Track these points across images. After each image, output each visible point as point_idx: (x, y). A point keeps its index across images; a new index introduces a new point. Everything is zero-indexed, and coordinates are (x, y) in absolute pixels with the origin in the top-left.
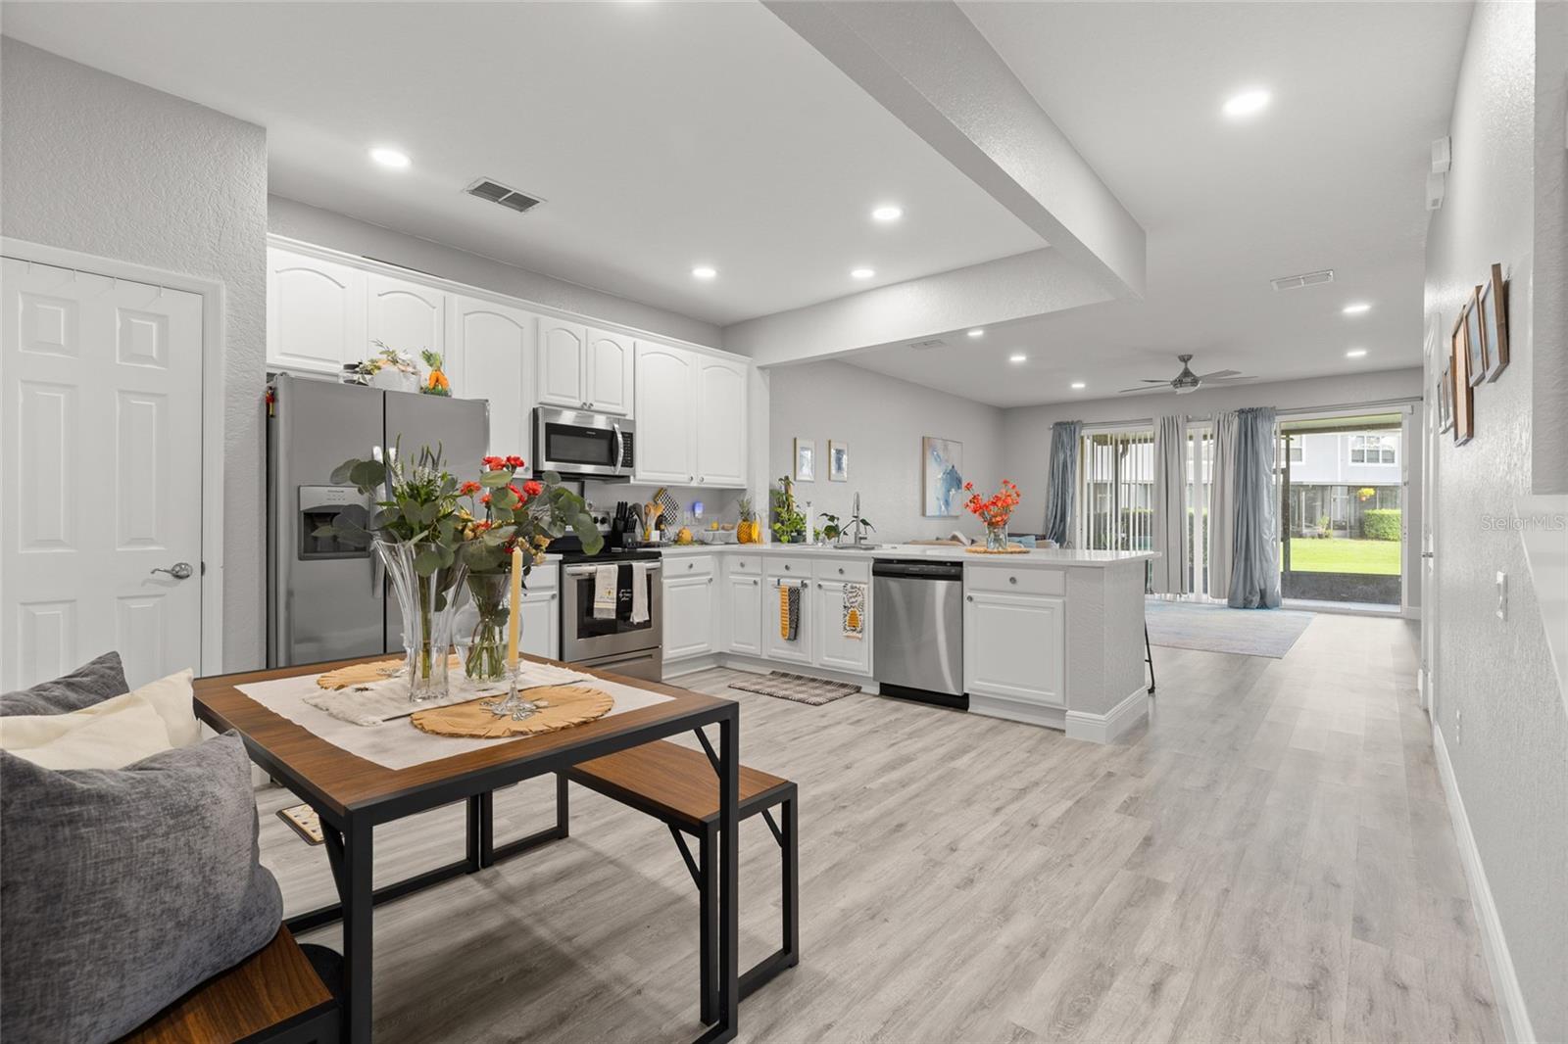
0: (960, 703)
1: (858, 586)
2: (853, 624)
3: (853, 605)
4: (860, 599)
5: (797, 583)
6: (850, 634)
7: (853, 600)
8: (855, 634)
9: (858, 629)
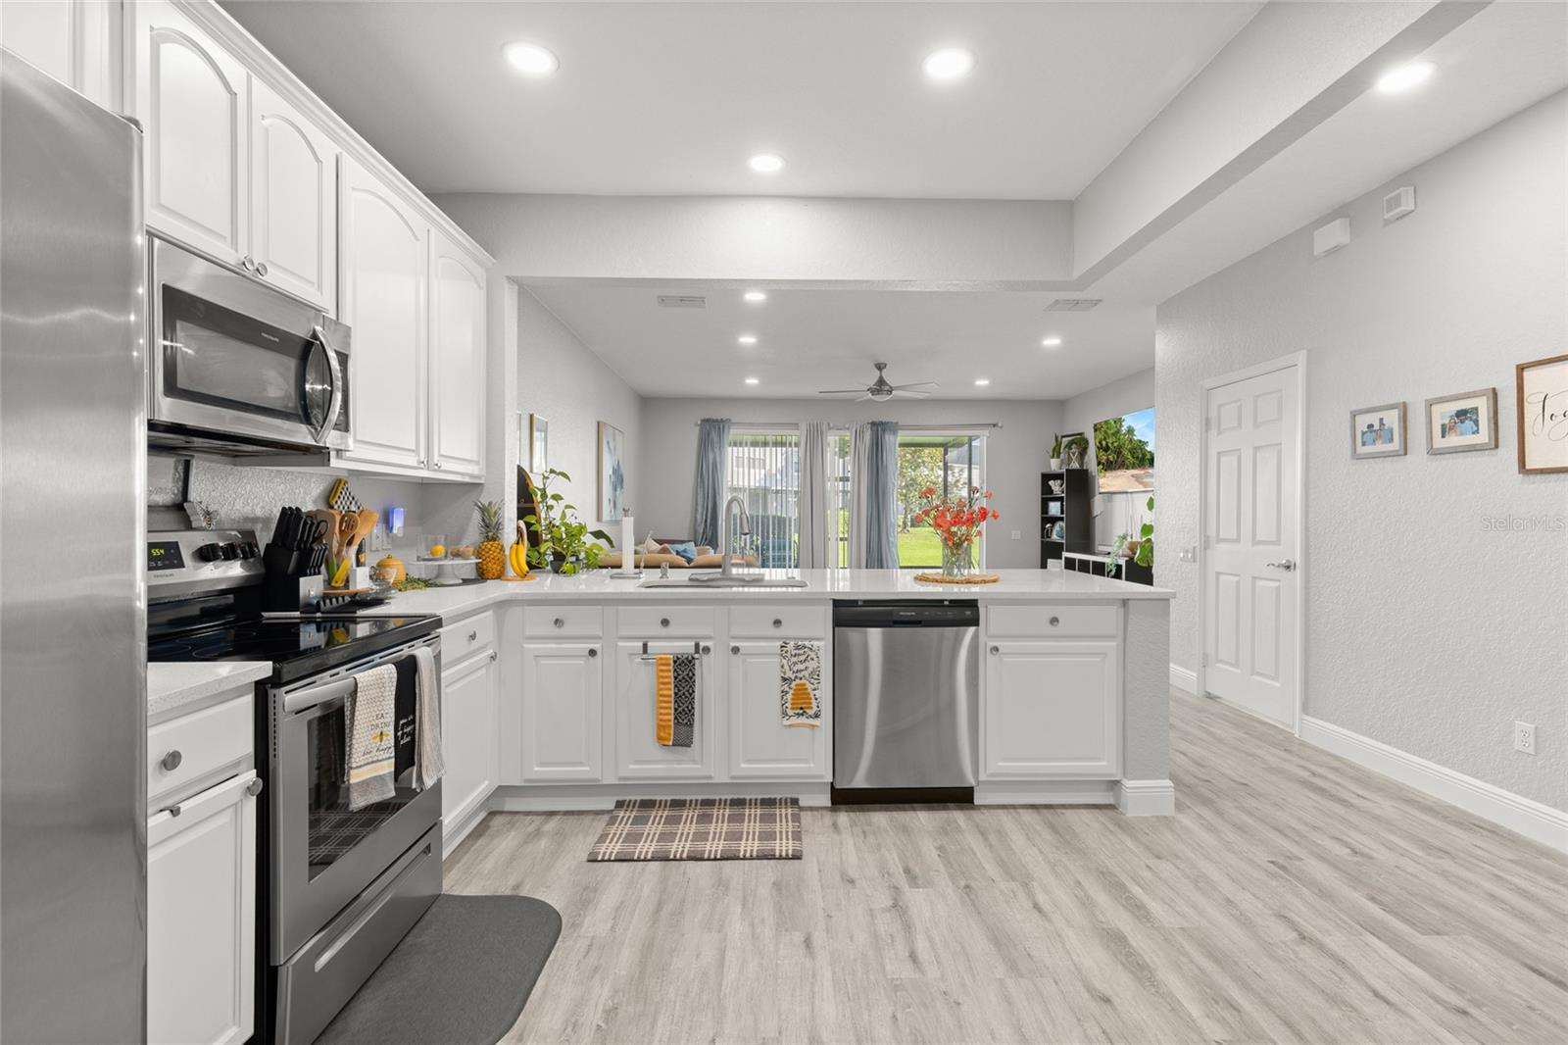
0: (961, 797)
1: (807, 643)
2: (800, 704)
3: (799, 675)
4: (812, 665)
5: (686, 647)
6: (794, 720)
7: (801, 667)
8: (803, 720)
9: (811, 712)
